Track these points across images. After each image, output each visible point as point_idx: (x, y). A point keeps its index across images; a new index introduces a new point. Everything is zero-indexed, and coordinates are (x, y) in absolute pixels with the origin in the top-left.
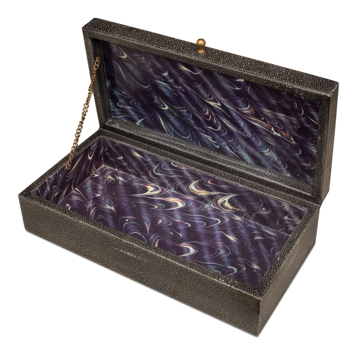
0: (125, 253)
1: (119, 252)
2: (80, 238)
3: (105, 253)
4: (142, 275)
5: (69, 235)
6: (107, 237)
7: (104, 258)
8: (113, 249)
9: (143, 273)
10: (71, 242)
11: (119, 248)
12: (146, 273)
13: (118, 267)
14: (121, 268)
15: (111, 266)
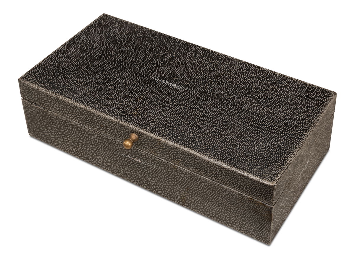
0: (133, 159)
1: (126, 157)
2: (86, 143)
3: (112, 158)
4: (149, 182)
5: (75, 140)
6: (113, 142)
7: (110, 164)
8: (120, 154)
9: (150, 179)
10: (76, 147)
11: (126, 154)
12: (154, 180)
13: (125, 173)
14: (128, 175)
15: (117, 172)
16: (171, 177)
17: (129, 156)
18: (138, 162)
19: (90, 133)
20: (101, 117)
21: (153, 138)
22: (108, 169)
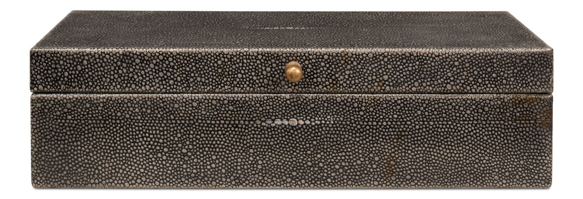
1: (271, 127)
2: (181, 137)
3: (239, 147)
4: (319, 163)
5: (154, 142)
7: (234, 163)
8: (259, 126)
9: (322, 156)
10: (156, 158)
11: (273, 118)
12: (329, 152)
13: (265, 170)
14: (273, 169)
16: (366, 126)
17: (278, 122)
18: (298, 124)
19: (195, 104)
20: (224, 54)
21: (333, 53)
22: (226, 179)
